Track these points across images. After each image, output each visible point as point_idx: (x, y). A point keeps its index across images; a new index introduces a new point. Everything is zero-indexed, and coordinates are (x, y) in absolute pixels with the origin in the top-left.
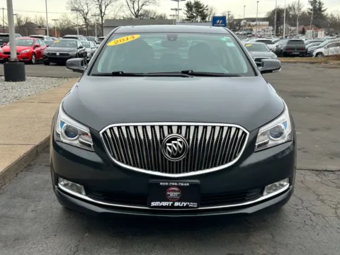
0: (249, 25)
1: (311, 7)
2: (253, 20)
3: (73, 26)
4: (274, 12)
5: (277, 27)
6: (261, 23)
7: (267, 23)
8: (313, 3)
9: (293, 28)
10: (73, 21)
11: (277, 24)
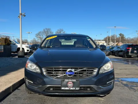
0: (98, 42)
1: (120, 36)
2: (100, 40)
3: (37, 43)
4: (107, 38)
5: (108, 43)
6: (103, 41)
7: (105, 42)
8: (120, 35)
9: (114, 43)
10: (37, 41)
11: (108, 42)
